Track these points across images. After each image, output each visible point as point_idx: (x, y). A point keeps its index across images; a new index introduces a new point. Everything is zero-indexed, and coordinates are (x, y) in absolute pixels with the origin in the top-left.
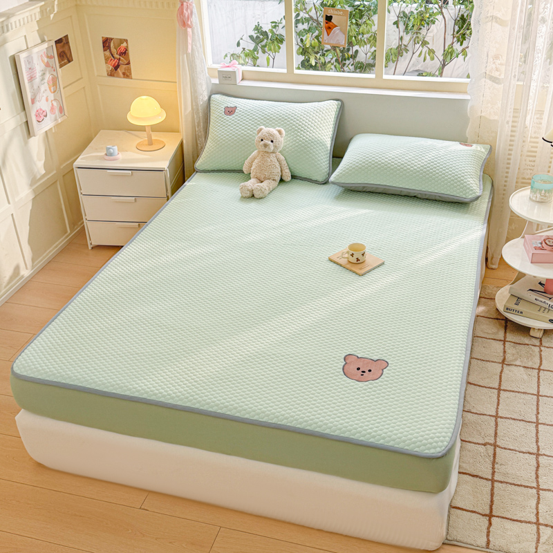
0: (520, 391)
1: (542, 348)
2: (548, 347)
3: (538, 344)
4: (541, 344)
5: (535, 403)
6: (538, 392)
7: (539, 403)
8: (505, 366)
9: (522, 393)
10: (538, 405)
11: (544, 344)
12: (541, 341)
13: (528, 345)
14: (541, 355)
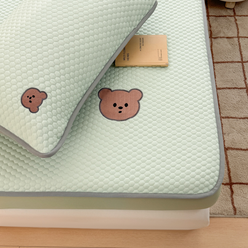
0: (229, 61)
1: (237, 18)
2: (240, 16)
3: (232, 14)
4: (235, 14)
5: (242, 70)
6: (242, 59)
7: (245, 70)
8: (213, 39)
9: (230, 62)
10: (244, 71)
11: (237, 13)
12: (234, 11)
13: (225, 16)
14: (237, 24)
